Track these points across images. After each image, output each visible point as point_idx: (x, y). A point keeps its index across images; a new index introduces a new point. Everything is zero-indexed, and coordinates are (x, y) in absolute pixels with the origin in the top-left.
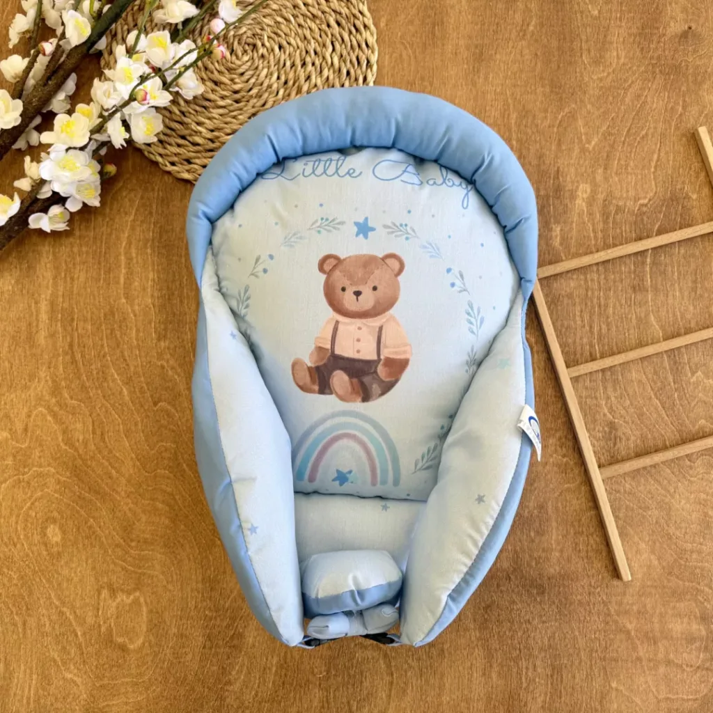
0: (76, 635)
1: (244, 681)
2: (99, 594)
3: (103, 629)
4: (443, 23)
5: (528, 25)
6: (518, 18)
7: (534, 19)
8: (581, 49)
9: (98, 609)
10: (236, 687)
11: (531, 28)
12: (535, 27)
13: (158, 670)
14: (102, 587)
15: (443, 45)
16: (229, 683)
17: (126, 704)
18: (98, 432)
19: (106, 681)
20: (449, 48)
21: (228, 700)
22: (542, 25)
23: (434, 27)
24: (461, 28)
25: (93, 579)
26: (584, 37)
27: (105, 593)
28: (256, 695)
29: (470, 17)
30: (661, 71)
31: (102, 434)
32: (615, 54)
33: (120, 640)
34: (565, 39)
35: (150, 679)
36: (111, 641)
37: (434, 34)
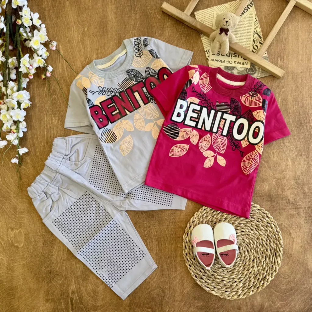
0: (2, 244)
1: (57, 254)
2: (8, 230)
3: (10, 242)
4: (106, 27)
5: (136, 25)
6: (133, 22)
7: (138, 22)
8: (155, 31)
9: (8, 235)
10: (55, 257)
11: (137, 25)
12: (139, 25)
13: (29, 253)
14: (9, 228)
15: (107, 35)
16: (52, 255)
17: (20, 264)
18: (3, 177)
19: (13, 258)
20: (109, 36)
21: (52, 261)
22: (141, 24)
23: (104, 29)
24: (113, 28)
25: (5, 226)
26: (156, 27)
27: (10, 230)
28: (62, 258)
29: (116, 24)
30: (184, 36)
31: (4, 178)
32: (167, 31)
33: (16, 245)
34: (149, 28)
35: (27, 256)
36: (13, 245)
37: (104, 32)
